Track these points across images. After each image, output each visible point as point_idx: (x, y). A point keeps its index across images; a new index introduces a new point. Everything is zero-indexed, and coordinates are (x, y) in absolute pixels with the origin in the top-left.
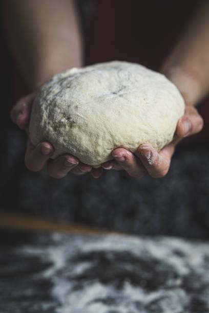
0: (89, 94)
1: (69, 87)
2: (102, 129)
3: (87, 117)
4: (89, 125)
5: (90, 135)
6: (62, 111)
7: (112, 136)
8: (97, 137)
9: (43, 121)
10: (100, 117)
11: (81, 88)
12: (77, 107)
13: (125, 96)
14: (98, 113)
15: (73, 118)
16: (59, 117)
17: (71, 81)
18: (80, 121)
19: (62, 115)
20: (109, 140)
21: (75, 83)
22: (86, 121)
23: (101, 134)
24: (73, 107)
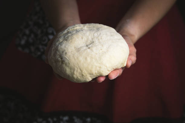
0: (74, 46)
1: (67, 40)
2: (77, 67)
3: (70, 60)
4: (70, 64)
5: (71, 69)
6: (60, 54)
7: (81, 70)
8: (74, 70)
9: (51, 56)
10: (76, 60)
11: (71, 42)
12: (66, 53)
13: (91, 48)
14: (76, 58)
15: (64, 59)
16: (58, 57)
17: (69, 36)
18: (66, 61)
19: (59, 56)
20: (80, 72)
21: (70, 38)
22: (69, 62)
23: (76, 69)
24: (64, 53)
